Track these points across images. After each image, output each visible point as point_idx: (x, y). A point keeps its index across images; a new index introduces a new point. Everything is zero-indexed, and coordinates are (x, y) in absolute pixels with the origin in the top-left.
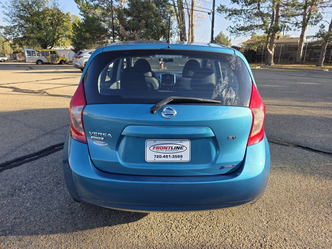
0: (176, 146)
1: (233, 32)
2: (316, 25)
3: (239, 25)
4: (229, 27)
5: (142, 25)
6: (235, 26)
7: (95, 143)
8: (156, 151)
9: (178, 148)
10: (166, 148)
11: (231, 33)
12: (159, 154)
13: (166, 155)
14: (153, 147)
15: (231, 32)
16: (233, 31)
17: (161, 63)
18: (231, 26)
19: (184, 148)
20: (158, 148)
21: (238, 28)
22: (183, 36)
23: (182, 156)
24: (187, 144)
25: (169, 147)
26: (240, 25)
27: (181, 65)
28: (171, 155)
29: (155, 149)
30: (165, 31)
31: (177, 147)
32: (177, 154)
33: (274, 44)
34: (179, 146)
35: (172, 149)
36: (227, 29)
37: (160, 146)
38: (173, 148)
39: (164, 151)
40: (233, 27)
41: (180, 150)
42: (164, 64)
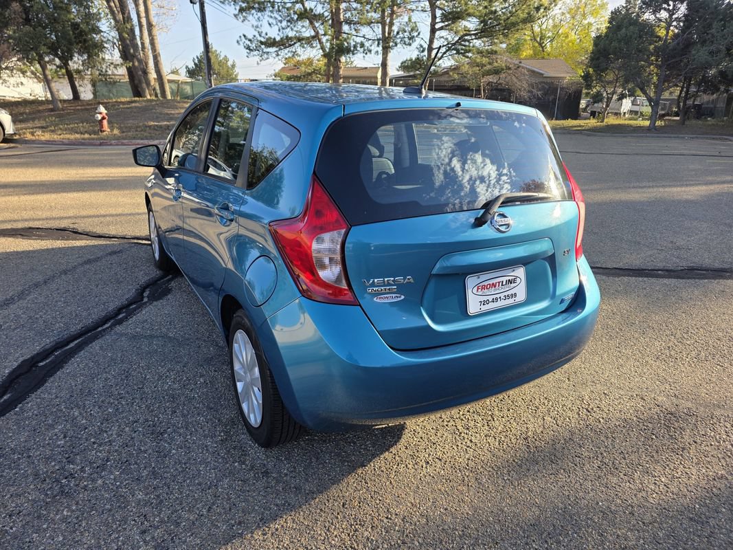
0: (508, 278)
1: (251, 48)
2: (410, 45)
3: (263, 35)
4: (243, 37)
5: (13, 16)
6: (255, 36)
7: (378, 301)
8: (480, 293)
9: (510, 282)
10: (494, 285)
11: (248, 51)
12: (485, 298)
13: (494, 297)
14: (476, 288)
15: (247, 49)
16: (253, 46)
17: (100, 118)
18: (245, 34)
19: (518, 280)
20: (484, 288)
21: (263, 40)
22: (132, 51)
23: (515, 294)
24: (520, 272)
25: (499, 283)
26: (266, 34)
27: (152, 123)
28: (502, 295)
29: (480, 290)
30: (85, 37)
31: (509, 280)
32: (509, 293)
33: (341, 78)
34: (510, 278)
35: (502, 285)
36: (238, 42)
37: (486, 283)
38: (504, 283)
39: (492, 291)
40: (250, 37)
41: (513, 285)
42: (108, 121)
